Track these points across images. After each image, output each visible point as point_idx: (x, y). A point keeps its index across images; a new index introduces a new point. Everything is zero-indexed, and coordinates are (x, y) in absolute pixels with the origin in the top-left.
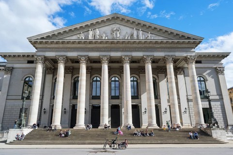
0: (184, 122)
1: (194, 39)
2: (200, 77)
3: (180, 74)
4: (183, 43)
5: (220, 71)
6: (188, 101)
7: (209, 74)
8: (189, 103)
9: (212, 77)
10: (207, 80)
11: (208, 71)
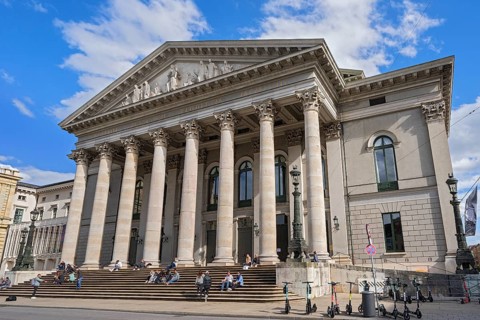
0: (335, 249)
1: (303, 48)
2: (382, 137)
3: (333, 138)
4: (283, 65)
5: (432, 112)
6: (348, 202)
7: (405, 126)
8: (351, 204)
9: (413, 133)
10: (397, 143)
11: (403, 119)
